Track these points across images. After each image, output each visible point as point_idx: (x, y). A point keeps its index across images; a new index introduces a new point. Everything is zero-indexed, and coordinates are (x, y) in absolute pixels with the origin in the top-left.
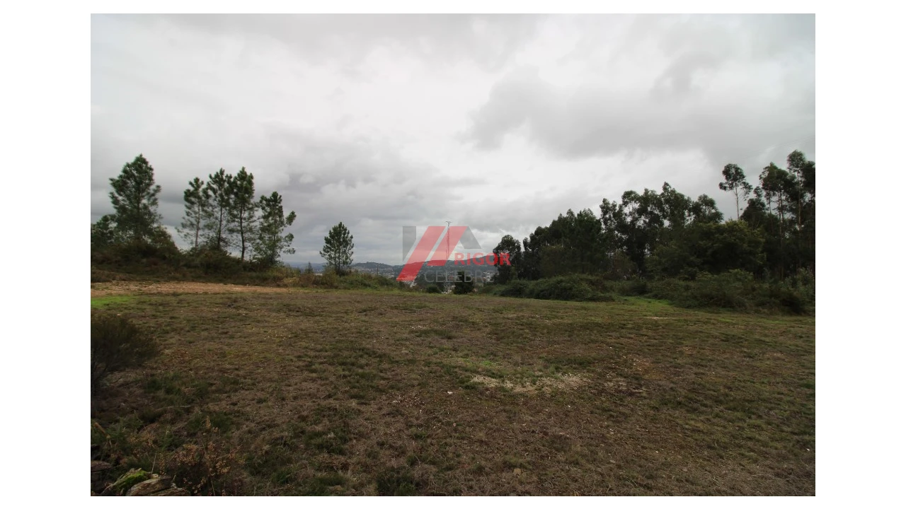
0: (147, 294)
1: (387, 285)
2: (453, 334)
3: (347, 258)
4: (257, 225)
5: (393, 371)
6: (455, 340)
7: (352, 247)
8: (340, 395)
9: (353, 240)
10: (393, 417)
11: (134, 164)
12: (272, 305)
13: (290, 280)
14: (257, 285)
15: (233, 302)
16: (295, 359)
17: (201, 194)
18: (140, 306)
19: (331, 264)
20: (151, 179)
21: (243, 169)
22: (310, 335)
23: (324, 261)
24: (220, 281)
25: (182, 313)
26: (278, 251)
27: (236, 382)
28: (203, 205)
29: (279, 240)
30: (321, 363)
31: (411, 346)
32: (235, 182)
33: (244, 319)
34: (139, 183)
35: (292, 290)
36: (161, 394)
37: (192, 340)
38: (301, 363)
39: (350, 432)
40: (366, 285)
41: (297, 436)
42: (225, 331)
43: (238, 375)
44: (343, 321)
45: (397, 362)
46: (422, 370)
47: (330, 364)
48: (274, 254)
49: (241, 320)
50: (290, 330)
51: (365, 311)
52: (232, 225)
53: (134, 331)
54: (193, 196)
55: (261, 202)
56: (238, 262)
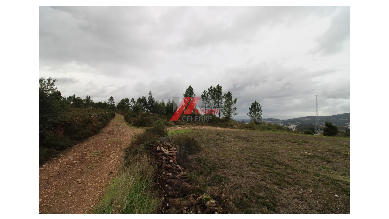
0: (194, 130)
1: (281, 129)
2: (331, 159)
3: (259, 116)
4: (223, 104)
5: (295, 175)
6: (333, 164)
7: (261, 111)
8: (268, 181)
9: (261, 108)
10: (300, 200)
11: (189, 88)
12: (232, 135)
13: (236, 126)
14: (225, 127)
15: (218, 133)
16: (245, 160)
17: (206, 95)
18: (193, 133)
19: (252, 119)
20: (193, 93)
21: (218, 84)
22: (249, 150)
23: (249, 118)
24: (213, 126)
25: (204, 136)
26: (231, 114)
27: (224, 165)
28: (207, 99)
29: (231, 110)
30: (256, 164)
31: (303, 163)
32: (216, 90)
33: (223, 140)
34: (190, 94)
35: (238, 130)
36: (202, 164)
37: (208, 146)
38: (247, 162)
39: (276, 201)
40: (269, 129)
41: (251, 195)
42: (218, 144)
43: (224, 162)
44: (262, 145)
45: (297, 170)
46: (313, 178)
47: (260, 165)
48: (230, 115)
49: (222, 141)
50: (240, 147)
51: (272, 141)
52: (216, 105)
53: (195, 142)
54: (204, 96)
55: (224, 96)
56: (218, 118)
